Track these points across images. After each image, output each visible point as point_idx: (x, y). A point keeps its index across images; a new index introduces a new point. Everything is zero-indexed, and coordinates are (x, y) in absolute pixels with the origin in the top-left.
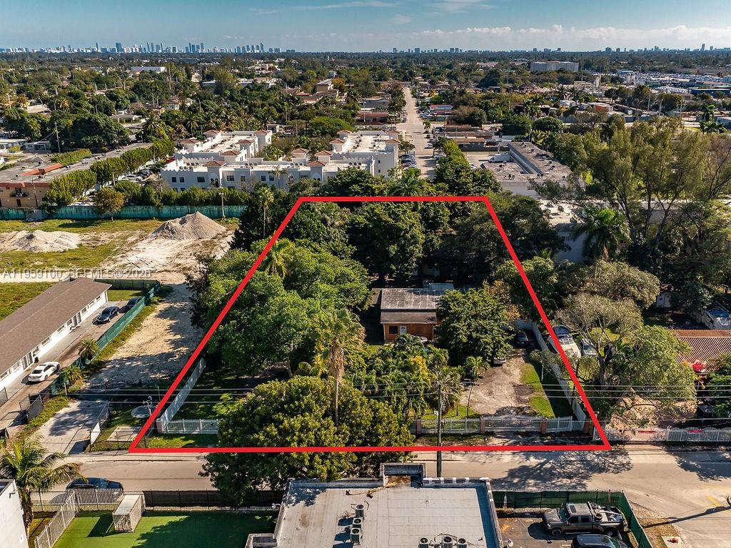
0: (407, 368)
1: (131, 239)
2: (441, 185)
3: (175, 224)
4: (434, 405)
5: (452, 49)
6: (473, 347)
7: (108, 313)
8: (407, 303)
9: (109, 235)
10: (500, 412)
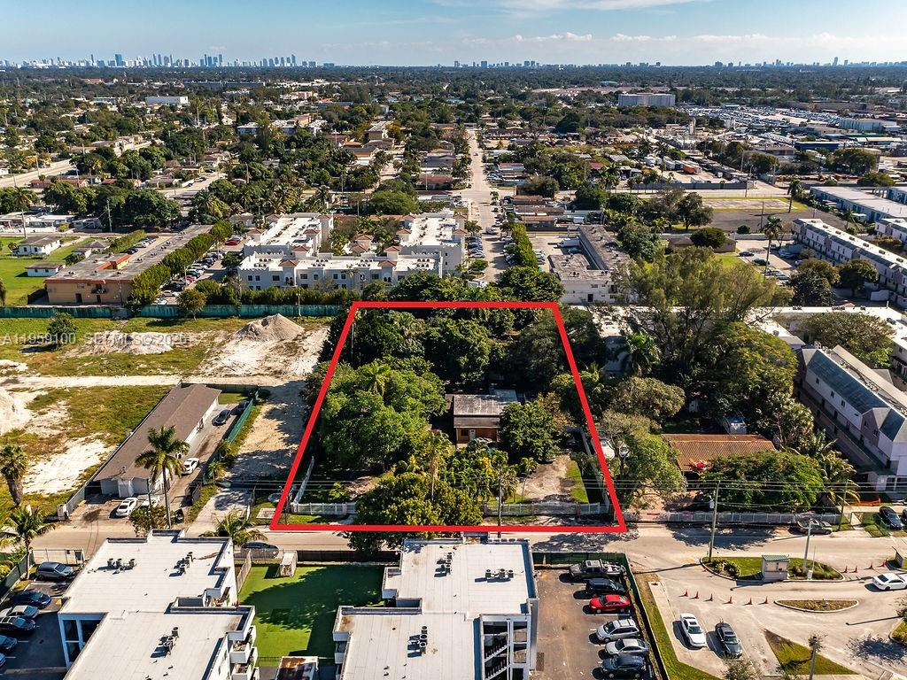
0: (477, 466)
1: (218, 340)
2: (506, 289)
3: (257, 324)
4: (496, 493)
5: (527, 63)
6: (528, 450)
7: (223, 416)
8: (476, 409)
9: (196, 335)
10: (548, 498)
